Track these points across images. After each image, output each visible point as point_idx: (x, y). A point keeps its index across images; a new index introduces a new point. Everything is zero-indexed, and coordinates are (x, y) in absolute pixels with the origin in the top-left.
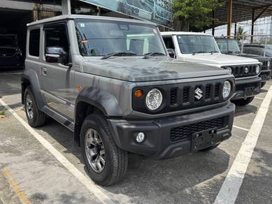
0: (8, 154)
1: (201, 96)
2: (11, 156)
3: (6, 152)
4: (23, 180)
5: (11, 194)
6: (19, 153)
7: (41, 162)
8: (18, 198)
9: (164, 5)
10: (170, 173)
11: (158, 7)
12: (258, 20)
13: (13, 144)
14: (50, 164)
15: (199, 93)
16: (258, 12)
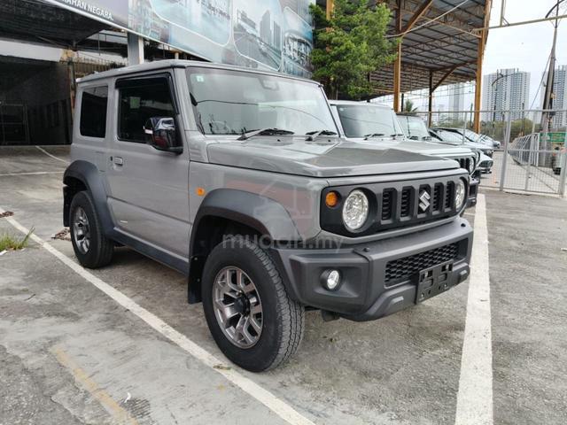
0: (53, 319)
1: (428, 204)
2: (61, 323)
3: (49, 315)
4: (97, 368)
5: (81, 395)
6: (74, 317)
7: (121, 333)
8: (97, 403)
9: (297, 58)
10: (366, 344)
11: (288, 61)
12: (439, 88)
13: (57, 301)
14: (138, 335)
15: (425, 200)
16: (437, 76)
